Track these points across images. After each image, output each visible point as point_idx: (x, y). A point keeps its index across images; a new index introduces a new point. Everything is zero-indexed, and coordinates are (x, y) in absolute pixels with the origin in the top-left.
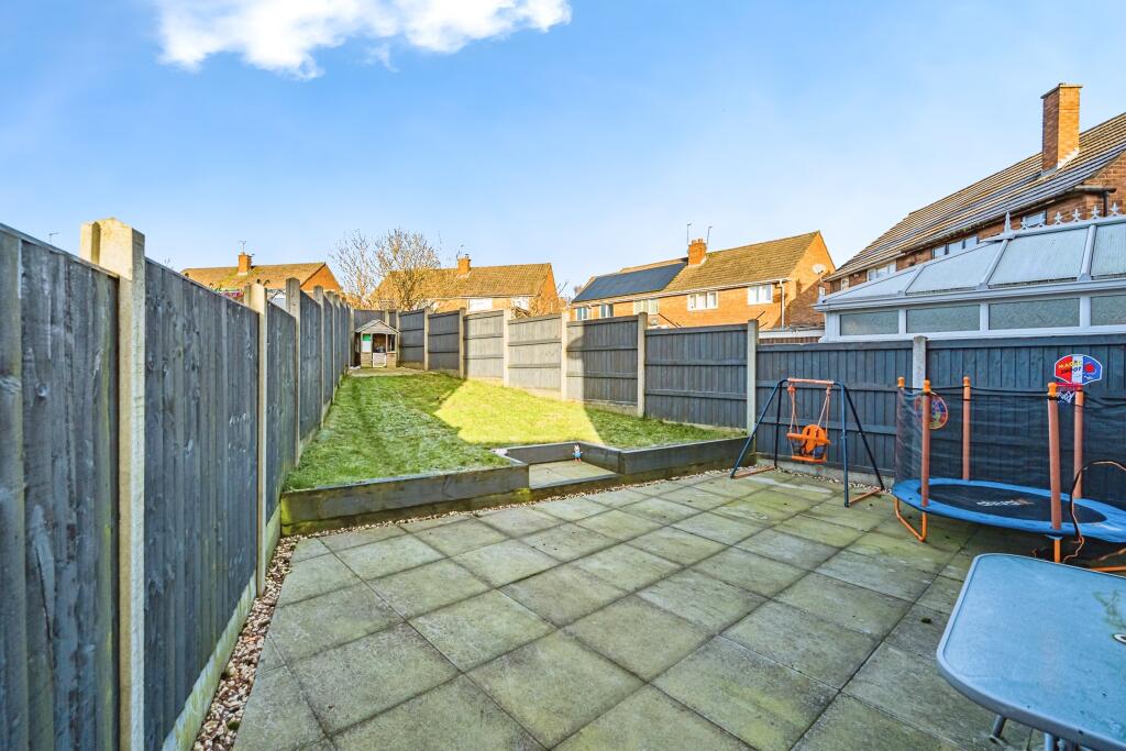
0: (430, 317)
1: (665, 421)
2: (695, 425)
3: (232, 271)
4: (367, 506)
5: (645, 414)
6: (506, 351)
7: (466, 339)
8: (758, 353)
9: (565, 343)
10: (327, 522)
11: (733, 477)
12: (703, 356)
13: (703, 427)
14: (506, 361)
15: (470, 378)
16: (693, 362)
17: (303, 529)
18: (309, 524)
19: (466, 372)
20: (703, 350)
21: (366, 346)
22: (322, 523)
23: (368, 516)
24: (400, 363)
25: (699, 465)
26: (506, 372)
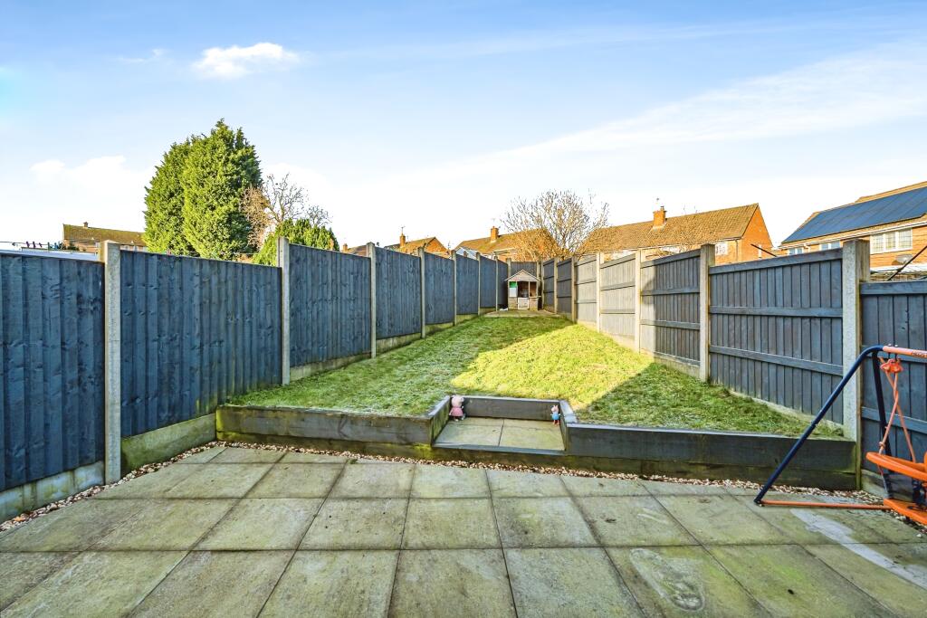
0: (559, 266)
1: (732, 392)
2: (771, 405)
3: (486, 241)
4: (276, 429)
5: (709, 380)
6: (599, 296)
7: (576, 285)
8: (863, 298)
9: (639, 286)
10: (246, 436)
11: (759, 501)
12: (780, 303)
13: (780, 409)
14: (599, 306)
15: (579, 321)
16: (765, 310)
17: (230, 437)
18: (234, 434)
19: (577, 317)
20: (779, 295)
21: (513, 291)
22: (243, 436)
23: (275, 438)
24: (540, 307)
25: (712, 467)
26: (599, 318)
